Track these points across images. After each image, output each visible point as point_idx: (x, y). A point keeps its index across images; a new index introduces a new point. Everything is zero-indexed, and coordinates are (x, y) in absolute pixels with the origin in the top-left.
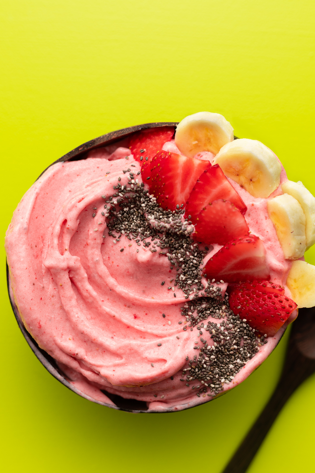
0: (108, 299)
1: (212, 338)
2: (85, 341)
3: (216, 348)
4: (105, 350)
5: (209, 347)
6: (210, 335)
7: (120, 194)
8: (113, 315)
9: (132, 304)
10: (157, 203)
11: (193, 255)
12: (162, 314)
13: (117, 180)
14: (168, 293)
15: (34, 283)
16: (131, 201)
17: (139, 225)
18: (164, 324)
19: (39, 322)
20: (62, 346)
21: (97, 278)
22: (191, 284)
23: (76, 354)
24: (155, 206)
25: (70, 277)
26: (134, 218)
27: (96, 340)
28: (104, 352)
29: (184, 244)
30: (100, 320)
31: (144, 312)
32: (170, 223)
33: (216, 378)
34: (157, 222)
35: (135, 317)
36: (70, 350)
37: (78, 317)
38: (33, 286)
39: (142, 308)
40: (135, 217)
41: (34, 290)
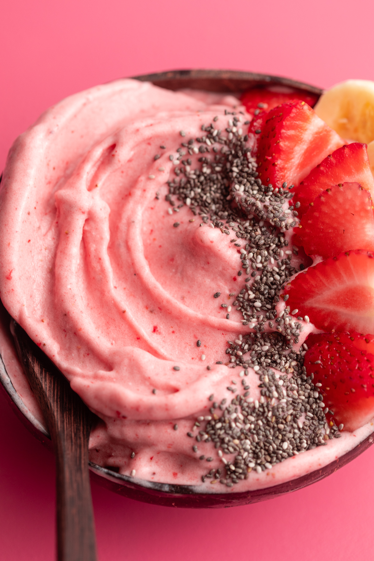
0: (125, 289)
1: (260, 386)
2: (64, 330)
3: (260, 406)
4: (90, 352)
5: (250, 400)
6: (259, 383)
7: (208, 141)
8: (123, 309)
9: (159, 308)
10: (257, 171)
11: (279, 267)
12: (196, 340)
13: (212, 118)
14: (219, 312)
15: (30, 212)
16: (220, 159)
17: (216, 200)
18: (193, 357)
19: (12, 271)
20: (27, 325)
21: (123, 250)
22: (259, 309)
23: (43, 344)
24: (252, 175)
25: (84, 229)
26: (213, 189)
27: (83, 331)
28: (88, 355)
29: (272, 244)
30: (100, 314)
31: (172, 327)
32: (264, 202)
33: (242, 456)
34: (245, 196)
35: (155, 330)
36: (37, 334)
37: (70, 289)
38: (28, 215)
39: (171, 320)
40: (215, 186)
41: (26, 221)
